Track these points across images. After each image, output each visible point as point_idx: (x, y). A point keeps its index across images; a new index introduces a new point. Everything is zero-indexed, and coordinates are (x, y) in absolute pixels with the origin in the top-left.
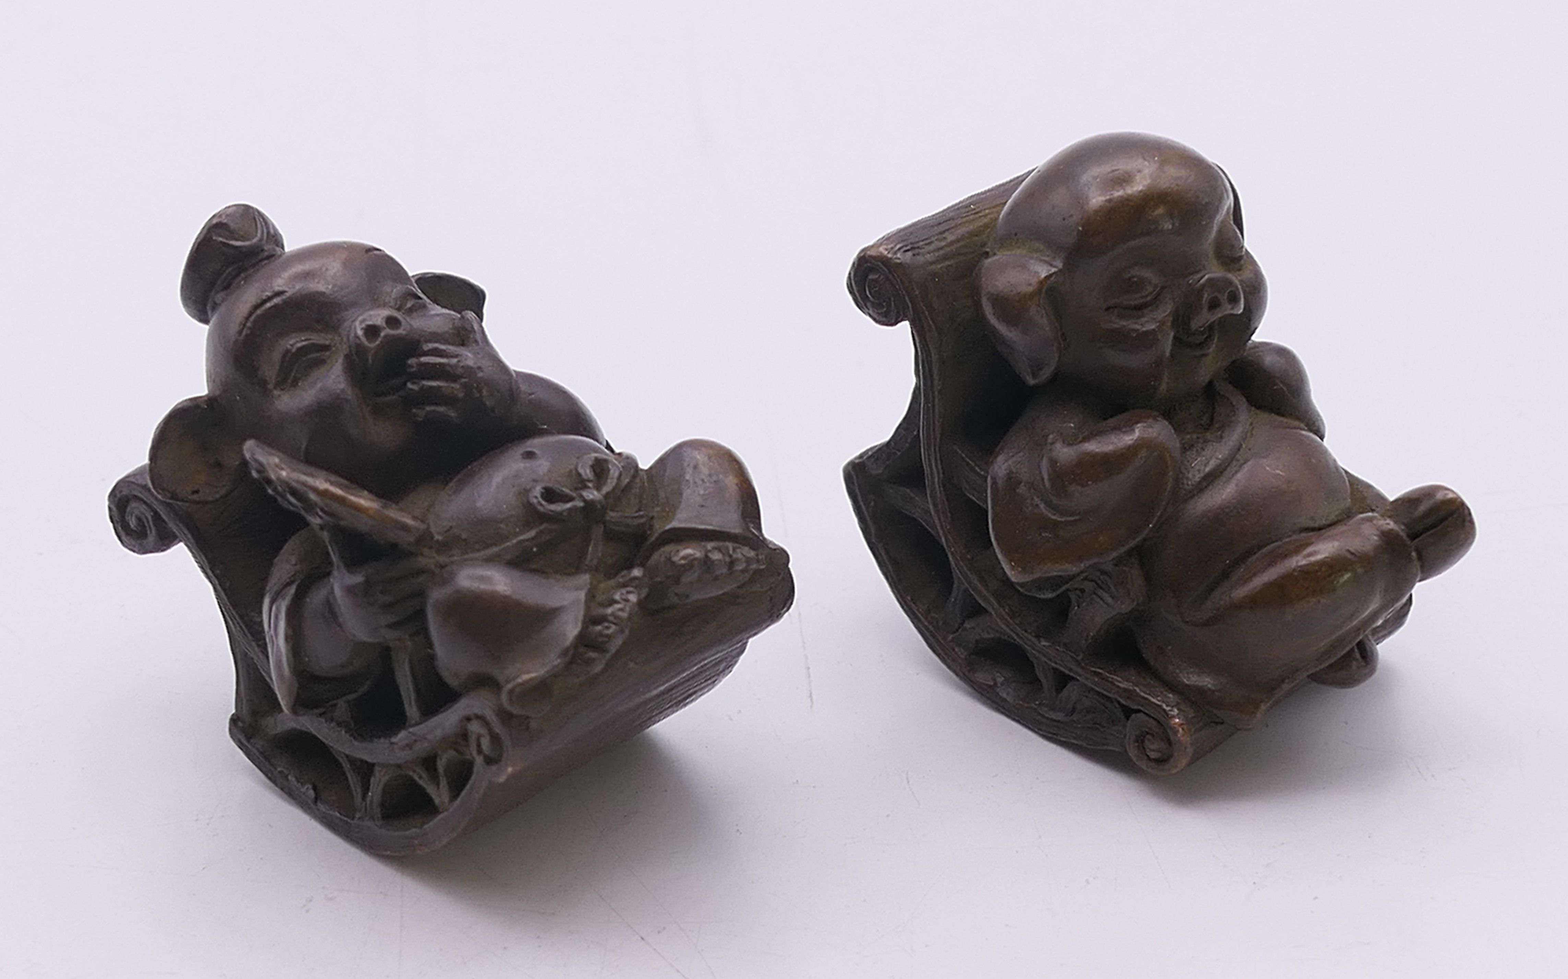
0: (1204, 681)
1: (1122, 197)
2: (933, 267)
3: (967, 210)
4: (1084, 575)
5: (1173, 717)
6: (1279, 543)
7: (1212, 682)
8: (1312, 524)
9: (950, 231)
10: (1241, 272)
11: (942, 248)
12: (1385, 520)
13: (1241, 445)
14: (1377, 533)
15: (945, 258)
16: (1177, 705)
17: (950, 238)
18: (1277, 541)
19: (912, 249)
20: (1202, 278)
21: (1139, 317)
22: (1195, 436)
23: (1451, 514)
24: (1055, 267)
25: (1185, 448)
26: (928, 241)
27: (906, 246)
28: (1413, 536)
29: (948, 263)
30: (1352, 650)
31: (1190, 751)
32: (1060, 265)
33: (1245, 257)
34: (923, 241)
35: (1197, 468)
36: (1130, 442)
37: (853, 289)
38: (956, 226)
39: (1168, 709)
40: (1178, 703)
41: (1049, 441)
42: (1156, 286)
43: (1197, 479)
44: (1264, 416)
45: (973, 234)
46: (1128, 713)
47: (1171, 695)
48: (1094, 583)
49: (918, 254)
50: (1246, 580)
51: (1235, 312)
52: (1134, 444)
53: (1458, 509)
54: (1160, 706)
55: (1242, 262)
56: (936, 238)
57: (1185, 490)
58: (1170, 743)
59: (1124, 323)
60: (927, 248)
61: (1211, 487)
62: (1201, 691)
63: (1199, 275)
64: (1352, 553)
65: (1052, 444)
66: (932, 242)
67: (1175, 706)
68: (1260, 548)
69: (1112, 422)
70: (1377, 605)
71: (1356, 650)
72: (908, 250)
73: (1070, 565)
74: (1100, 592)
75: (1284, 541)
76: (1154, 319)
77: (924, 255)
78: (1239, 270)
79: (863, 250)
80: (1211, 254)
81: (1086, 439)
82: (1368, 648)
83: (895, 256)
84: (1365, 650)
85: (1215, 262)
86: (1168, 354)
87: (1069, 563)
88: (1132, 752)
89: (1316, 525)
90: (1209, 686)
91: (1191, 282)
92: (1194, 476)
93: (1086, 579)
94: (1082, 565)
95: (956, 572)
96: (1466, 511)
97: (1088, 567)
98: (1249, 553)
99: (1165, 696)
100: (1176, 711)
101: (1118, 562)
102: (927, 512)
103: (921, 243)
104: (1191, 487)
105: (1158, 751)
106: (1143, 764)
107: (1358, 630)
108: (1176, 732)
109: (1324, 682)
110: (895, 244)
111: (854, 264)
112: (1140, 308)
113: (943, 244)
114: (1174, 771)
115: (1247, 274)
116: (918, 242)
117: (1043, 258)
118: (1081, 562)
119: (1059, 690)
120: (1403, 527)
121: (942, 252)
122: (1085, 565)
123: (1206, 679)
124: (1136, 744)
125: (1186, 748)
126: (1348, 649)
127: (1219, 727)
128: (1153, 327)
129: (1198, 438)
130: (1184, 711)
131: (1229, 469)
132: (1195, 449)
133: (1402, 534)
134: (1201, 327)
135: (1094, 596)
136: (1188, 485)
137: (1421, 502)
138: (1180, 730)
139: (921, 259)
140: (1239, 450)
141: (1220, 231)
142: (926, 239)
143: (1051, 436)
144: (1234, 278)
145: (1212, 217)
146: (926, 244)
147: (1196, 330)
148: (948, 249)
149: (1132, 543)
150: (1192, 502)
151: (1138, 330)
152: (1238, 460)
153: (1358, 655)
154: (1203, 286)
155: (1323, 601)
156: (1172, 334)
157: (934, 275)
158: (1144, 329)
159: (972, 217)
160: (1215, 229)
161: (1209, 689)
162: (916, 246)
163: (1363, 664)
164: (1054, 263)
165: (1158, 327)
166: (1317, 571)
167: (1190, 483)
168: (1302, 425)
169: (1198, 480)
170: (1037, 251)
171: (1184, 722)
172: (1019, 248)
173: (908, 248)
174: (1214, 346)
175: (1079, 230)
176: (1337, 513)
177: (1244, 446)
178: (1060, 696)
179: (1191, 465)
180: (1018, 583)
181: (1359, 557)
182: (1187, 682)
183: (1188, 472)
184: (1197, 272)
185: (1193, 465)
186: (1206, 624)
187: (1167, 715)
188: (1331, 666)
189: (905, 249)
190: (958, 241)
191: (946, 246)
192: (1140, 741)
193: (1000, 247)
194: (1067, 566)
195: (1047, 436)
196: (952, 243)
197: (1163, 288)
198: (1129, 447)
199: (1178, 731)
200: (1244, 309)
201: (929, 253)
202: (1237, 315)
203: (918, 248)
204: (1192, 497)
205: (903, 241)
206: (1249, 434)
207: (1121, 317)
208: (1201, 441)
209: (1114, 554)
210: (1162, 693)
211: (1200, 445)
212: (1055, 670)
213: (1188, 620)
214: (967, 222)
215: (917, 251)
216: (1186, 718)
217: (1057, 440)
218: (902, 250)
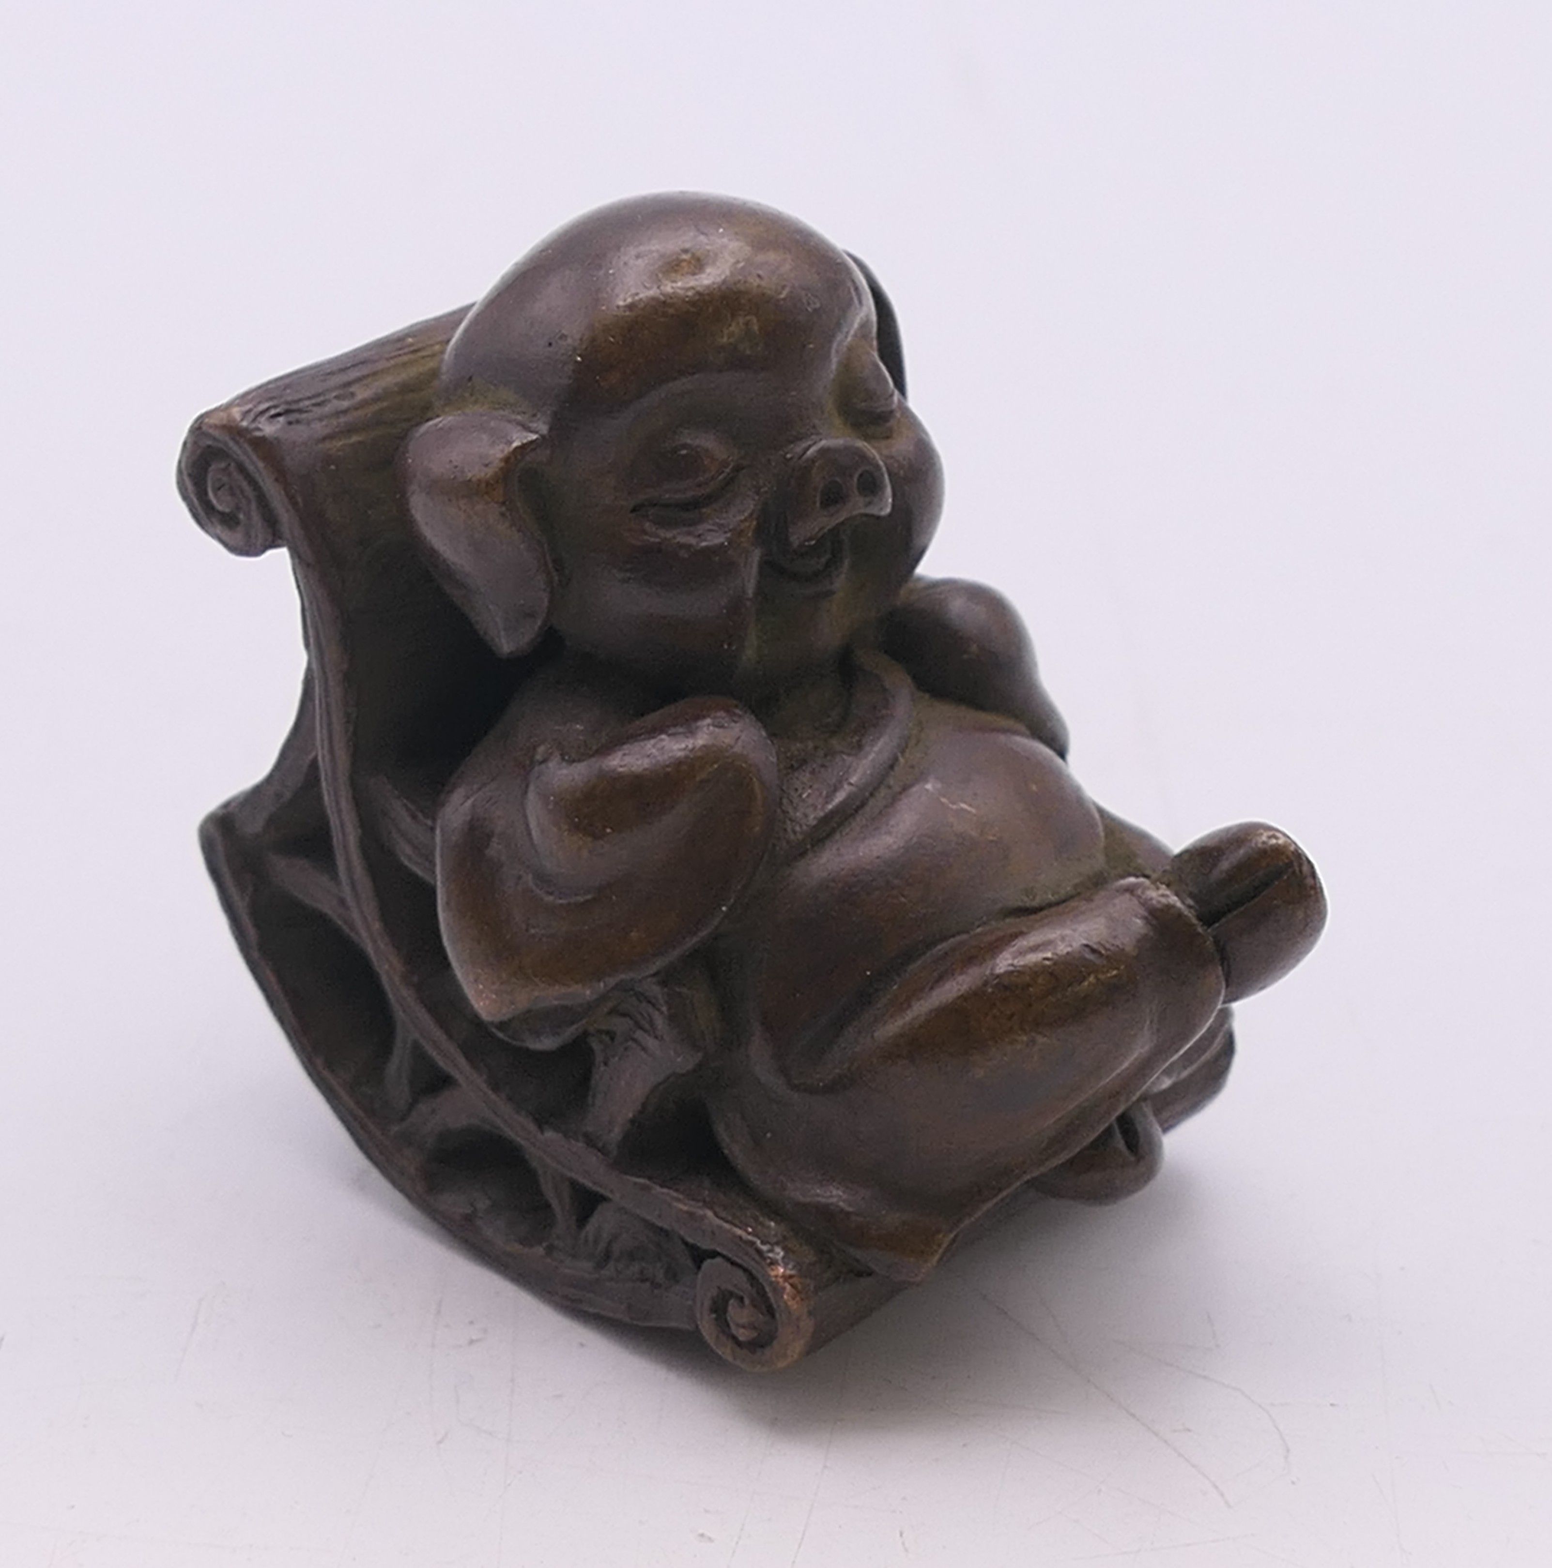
0: (831, 1196)
1: (653, 299)
2: (328, 445)
3: (399, 345)
4: (610, 1004)
5: (773, 1263)
6: (964, 937)
7: (845, 1197)
8: (1029, 903)
9: (365, 382)
10: (889, 441)
11: (345, 412)
12: (1158, 888)
13: (896, 759)
14: (1142, 912)
15: (350, 430)
16: (782, 1242)
17: (362, 393)
18: (959, 933)
19: (287, 412)
20: (810, 447)
21: (694, 523)
22: (811, 745)
23: (1279, 874)
24: (536, 432)
25: (792, 766)
26: (319, 400)
27: (275, 407)
28: (1208, 919)
29: (355, 439)
30: (1108, 1131)
31: (808, 1325)
32: (544, 429)
33: (898, 415)
34: (309, 398)
35: (810, 801)
36: (681, 754)
37: (186, 489)
38: (375, 374)
39: (765, 1248)
40: (785, 1238)
41: (538, 757)
42: (725, 464)
43: (812, 820)
44: (946, 710)
45: (406, 388)
46: (699, 1256)
47: (772, 1224)
48: (628, 1019)
49: (298, 422)
50: (902, 1005)
51: (873, 510)
52: (687, 757)
53: (1290, 865)
54: (752, 1243)
55: (892, 423)
56: (334, 394)
57: (788, 842)
58: (771, 1312)
59: (669, 535)
60: (318, 411)
61: (837, 836)
62: (826, 1213)
63: (804, 445)
64: (1094, 951)
65: (544, 761)
66: (329, 401)
67: (777, 1243)
68: (930, 945)
69: (653, 718)
70: (1147, 1048)
71: (1118, 1135)
72: (279, 415)
73: (580, 986)
74: (639, 1034)
75: (972, 933)
76: (721, 526)
77: (308, 423)
78: (888, 438)
79: (202, 417)
80: (830, 405)
81: (605, 750)
82: (1140, 1129)
83: (253, 426)
84: (1136, 1132)
85: (838, 421)
86: (750, 592)
87: (577, 983)
88: (708, 1329)
89: (1036, 903)
90: (841, 1204)
91: (789, 456)
92: (806, 816)
93: (613, 1012)
94: (602, 985)
95: (399, 1014)
96: (1305, 868)
97: (613, 989)
98: (908, 956)
99: (762, 1224)
100: (779, 1253)
101: (666, 978)
102: (342, 902)
103: (307, 403)
104: (800, 837)
105: (752, 1326)
106: (725, 1351)
107: (1114, 1095)
108: (778, 1291)
109: (1056, 1193)
110: (254, 403)
111: (185, 444)
112: (693, 505)
113: (345, 404)
114: (781, 1364)
115: (901, 446)
116: (300, 400)
117: (513, 417)
118: (599, 981)
119: (583, 1220)
120: (1190, 902)
121: (343, 419)
122: (605, 986)
123: (835, 1192)
124: (714, 1316)
125: (798, 1319)
126: (1102, 1128)
127: (865, 1282)
128: (717, 541)
129: (816, 748)
130: (794, 1252)
131: (871, 802)
132: (809, 769)
133: (1186, 912)
134: (811, 539)
135: (630, 1043)
136: (795, 832)
137: (1224, 854)
138: (788, 1287)
139: (301, 433)
140: (892, 767)
141: (846, 367)
142: (318, 395)
143: (541, 749)
144: (874, 453)
145: (830, 338)
146: (314, 405)
147: (801, 545)
148: (360, 413)
149: (692, 942)
150: (801, 864)
151: (690, 546)
152: (889, 787)
153: (1119, 1142)
154: (813, 461)
155: (1041, 1039)
156: (756, 555)
157: (328, 459)
158: (704, 544)
159: (405, 358)
160: (835, 360)
161: (842, 1211)
162: (294, 407)
163: (1132, 1159)
164: (534, 425)
165: (728, 539)
166: (1029, 985)
167: (798, 828)
168: (1021, 727)
169: (815, 823)
170: (504, 405)
171: (793, 1272)
172: (476, 402)
173: (278, 410)
174: (843, 576)
175: (577, 362)
176: (1077, 881)
177: (902, 760)
178: (583, 1234)
179: (800, 796)
180: (492, 1023)
181: (1108, 958)
182: (801, 1199)
183: (796, 809)
184: (799, 438)
185: (804, 796)
186: (832, 1089)
187: (765, 1259)
188: (1071, 1162)
189: (273, 412)
190: (377, 399)
191: (356, 408)
192: (719, 1308)
193: (445, 405)
194: (576, 988)
195: (535, 748)
196: (364, 403)
197: (738, 469)
198: (679, 763)
199: (784, 1288)
200: (893, 506)
201: (321, 419)
202: (878, 518)
203: (300, 411)
204: (803, 854)
205: (271, 399)
206: (913, 742)
207: (662, 523)
208: (821, 753)
209: (659, 964)
210: (756, 1219)
211: (819, 761)
212: (573, 1184)
213: (796, 1082)
214: (395, 366)
215: (296, 416)
216: (798, 1265)
217: (551, 754)
218: (267, 415)
